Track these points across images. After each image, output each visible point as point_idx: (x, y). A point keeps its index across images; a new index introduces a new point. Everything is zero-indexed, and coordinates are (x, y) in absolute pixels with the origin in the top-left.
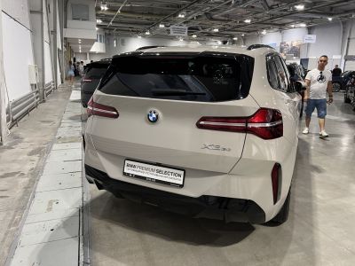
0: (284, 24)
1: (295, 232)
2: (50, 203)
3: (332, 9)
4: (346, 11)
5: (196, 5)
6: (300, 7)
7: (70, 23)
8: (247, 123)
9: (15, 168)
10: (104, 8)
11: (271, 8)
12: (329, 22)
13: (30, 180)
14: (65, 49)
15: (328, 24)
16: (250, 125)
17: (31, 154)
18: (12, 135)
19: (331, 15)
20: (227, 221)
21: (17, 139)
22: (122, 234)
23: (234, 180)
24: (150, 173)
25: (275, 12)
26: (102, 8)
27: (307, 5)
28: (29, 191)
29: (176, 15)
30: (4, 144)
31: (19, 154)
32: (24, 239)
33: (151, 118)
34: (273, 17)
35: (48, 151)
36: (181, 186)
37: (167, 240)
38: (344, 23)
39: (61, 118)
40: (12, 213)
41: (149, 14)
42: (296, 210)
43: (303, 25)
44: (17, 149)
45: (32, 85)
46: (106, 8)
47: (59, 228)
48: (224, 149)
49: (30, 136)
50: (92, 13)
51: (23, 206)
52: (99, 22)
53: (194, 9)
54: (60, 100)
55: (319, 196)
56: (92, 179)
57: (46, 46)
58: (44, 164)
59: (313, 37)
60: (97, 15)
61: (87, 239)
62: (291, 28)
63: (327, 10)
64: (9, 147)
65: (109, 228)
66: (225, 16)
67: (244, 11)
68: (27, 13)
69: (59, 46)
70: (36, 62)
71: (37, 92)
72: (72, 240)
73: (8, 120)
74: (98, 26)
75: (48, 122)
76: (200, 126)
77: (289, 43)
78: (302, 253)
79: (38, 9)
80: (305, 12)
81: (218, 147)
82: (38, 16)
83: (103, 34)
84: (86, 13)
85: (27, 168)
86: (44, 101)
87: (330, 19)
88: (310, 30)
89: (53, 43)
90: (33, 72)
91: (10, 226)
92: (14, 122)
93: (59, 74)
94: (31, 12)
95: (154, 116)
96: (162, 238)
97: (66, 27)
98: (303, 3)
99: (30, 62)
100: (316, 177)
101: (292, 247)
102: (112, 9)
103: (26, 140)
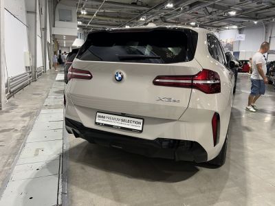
0: (220, 27)
1: (231, 173)
2: (37, 150)
3: (257, 15)
4: (268, 17)
5: (154, 10)
6: (233, 13)
7: (57, 23)
8: (192, 80)
9: (11, 125)
10: (84, 12)
11: (211, 14)
12: (254, 24)
13: (22, 135)
14: (53, 43)
15: (254, 26)
16: (195, 82)
17: (24, 116)
18: (9, 103)
19: (256, 19)
20: (177, 160)
21: (13, 106)
22: (93, 173)
23: (182, 125)
24: (117, 122)
25: (214, 16)
26: (82, 13)
27: (238, 12)
28: (21, 142)
29: (138, 19)
30: (3, 109)
31: (14, 116)
32: (14, 176)
33: (117, 78)
34: (212, 20)
35: (37, 114)
36: (141, 132)
37: (129, 177)
38: (266, 26)
39: (48, 92)
40: (6, 157)
41: (118, 17)
42: (232, 157)
43: (235, 27)
44: (13, 112)
45: (26, 67)
46: (85, 13)
47: (43, 168)
48: (175, 101)
49: (23, 104)
50: (75, 16)
51: (15, 152)
52: (80, 23)
53: (153, 14)
54: (48, 79)
55: (249, 148)
56: (70, 129)
57: (39, 40)
58: (34, 123)
59: (243, 36)
60: (78, 18)
61: (65, 176)
62: (226, 29)
63: (254, 16)
64: (7, 112)
65: (83, 168)
66: (176, 20)
67: (190, 16)
68: (24, 13)
69: (49, 39)
70: (30, 50)
71: (31, 73)
72: (53, 176)
73: (7, 92)
74: (79, 26)
75: (38, 94)
76: (155, 83)
77: (224, 41)
78: (237, 188)
79: (33, 10)
80: (236, 17)
81: (170, 100)
82: (33, 15)
83: (82, 32)
84: (70, 17)
85: (20, 126)
86: (36, 80)
87: (256, 22)
88: (240, 31)
89: (44, 37)
90: (28, 57)
91: (4, 166)
92: (12, 94)
93: (48, 61)
94: (28, 12)
95: (120, 76)
96: (125, 176)
97: (54, 26)
98: (234, 10)
99: (26, 49)
100: (247, 134)
101: (229, 183)
102: (90, 14)
103: (20, 106)
